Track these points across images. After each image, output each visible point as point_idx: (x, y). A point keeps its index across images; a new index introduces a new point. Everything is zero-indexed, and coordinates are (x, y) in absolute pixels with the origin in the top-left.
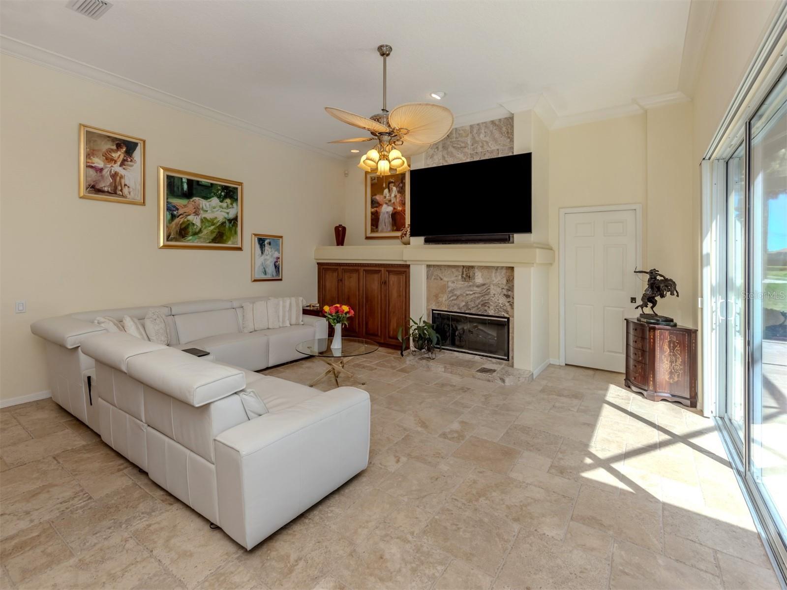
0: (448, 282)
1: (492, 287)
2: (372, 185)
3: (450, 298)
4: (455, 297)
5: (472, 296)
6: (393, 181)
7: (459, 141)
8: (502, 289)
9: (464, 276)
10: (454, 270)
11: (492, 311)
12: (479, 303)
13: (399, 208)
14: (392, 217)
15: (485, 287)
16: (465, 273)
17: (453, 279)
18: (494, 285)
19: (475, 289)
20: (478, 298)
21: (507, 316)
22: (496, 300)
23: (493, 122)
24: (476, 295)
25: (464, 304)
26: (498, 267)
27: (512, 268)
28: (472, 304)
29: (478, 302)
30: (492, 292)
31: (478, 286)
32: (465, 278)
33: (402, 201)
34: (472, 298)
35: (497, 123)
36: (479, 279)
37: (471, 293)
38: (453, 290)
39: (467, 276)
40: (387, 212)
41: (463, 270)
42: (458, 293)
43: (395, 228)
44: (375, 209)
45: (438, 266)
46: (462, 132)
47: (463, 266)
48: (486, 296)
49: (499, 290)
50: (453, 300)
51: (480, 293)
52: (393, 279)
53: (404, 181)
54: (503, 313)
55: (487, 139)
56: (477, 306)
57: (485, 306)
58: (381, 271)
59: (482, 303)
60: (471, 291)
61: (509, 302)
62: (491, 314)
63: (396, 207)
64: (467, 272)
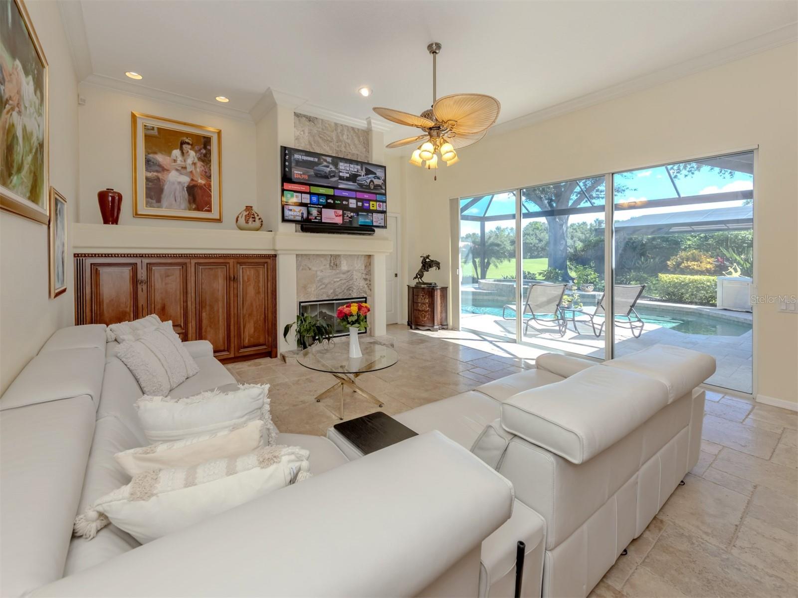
0: (316, 271)
1: (355, 272)
2: (148, 138)
3: (319, 287)
4: (324, 286)
5: (339, 283)
6: (190, 142)
7: (325, 133)
8: (362, 273)
9: (332, 264)
10: (322, 259)
11: (355, 294)
12: (345, 289)
13: (201, 181)
14: (187, 190)
15: (349, 273)
16: (332, 262)
17: (322, 268)
18: (356, 271)
19: (342, 275)
20: (345, 283)
21: (365, 296)
22: (358, 284)
23: (353, 129)
24: (343, 282)
25: (332, 291)
26: (359, 255)
27: (369, 256)
28: (338, 291)
29: (344, 287)
30: (355, 277)
31: (344, 273)
32: (332, 267)
33: (206, 172)
34: (339, 285)
35: (356, 130)
36: (344, 267)
37: (338, 280)
38: (322, 279)
39: (334, 264)
40: (179, 183)
41: (331, 258)
42: (326, 281)
43: (194, 206)
44: (155, 174)
45: (306, 255)
46: (327, 125)
47: (331, 255)
48: (350, 281)
49: (360, 275)
50: (322, 289)
51: (345, 279)
52: (248, 273)
53: (208, 147)
54: (363, 294)
55: (349, 141)
56: (343, 291)
57: (350, 290)
58: (229, 263)
59: (347, 288)
60: (338, 278)
61: (367, 284)
62: (354, 297)
63: (195, 179)
64: (334, 260)
